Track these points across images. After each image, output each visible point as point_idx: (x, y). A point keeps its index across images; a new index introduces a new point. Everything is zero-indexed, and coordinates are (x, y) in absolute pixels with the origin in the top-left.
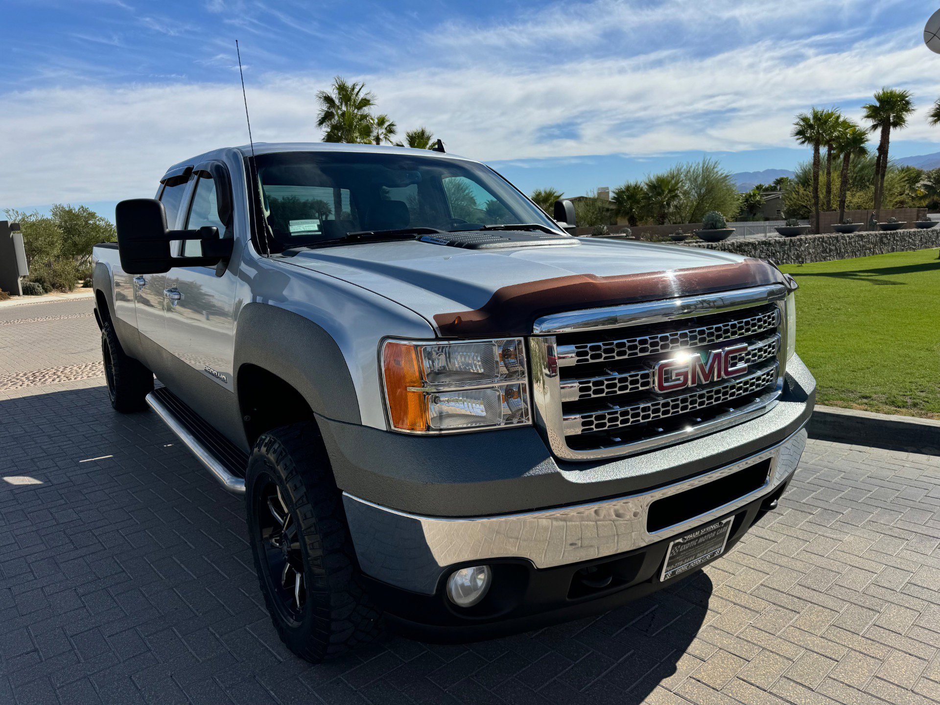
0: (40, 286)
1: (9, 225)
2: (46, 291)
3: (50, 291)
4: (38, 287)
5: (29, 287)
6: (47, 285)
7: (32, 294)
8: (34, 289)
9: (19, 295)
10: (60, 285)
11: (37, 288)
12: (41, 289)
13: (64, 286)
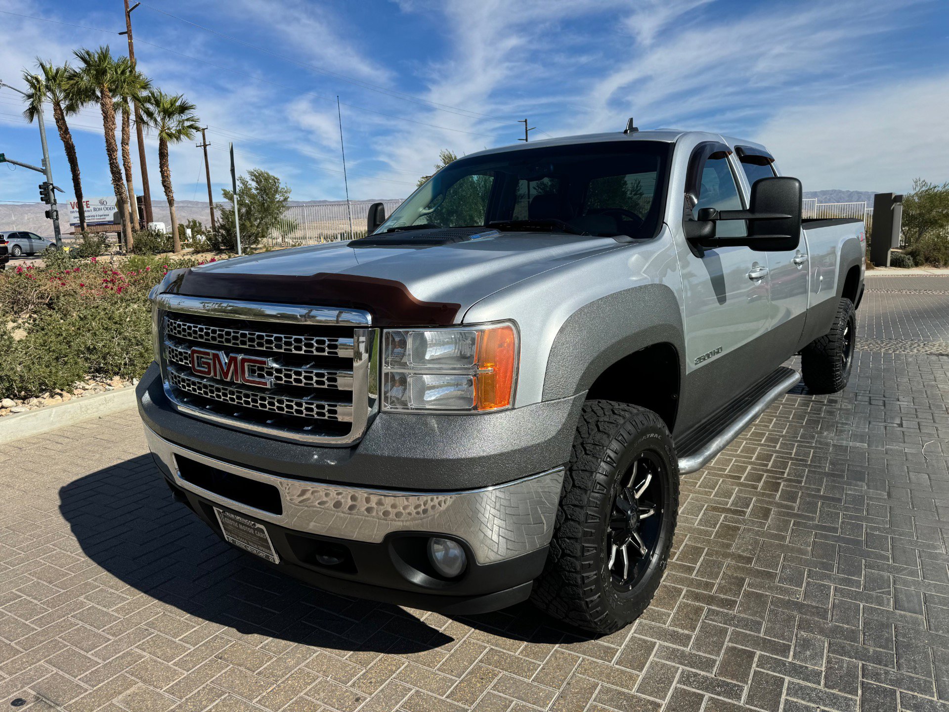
0: (911, 258)
1: (893, 196)
2: (917, 264)
3: (922, 265)
4: (909, 259)
5: (899, 259)
6: (921, 258)
7: (900, 266)
8: (903, 261)
9: (885, 266)
10: (935, 260)
11: (907, 260)
12: (911, 262)
13: (938, 261)
